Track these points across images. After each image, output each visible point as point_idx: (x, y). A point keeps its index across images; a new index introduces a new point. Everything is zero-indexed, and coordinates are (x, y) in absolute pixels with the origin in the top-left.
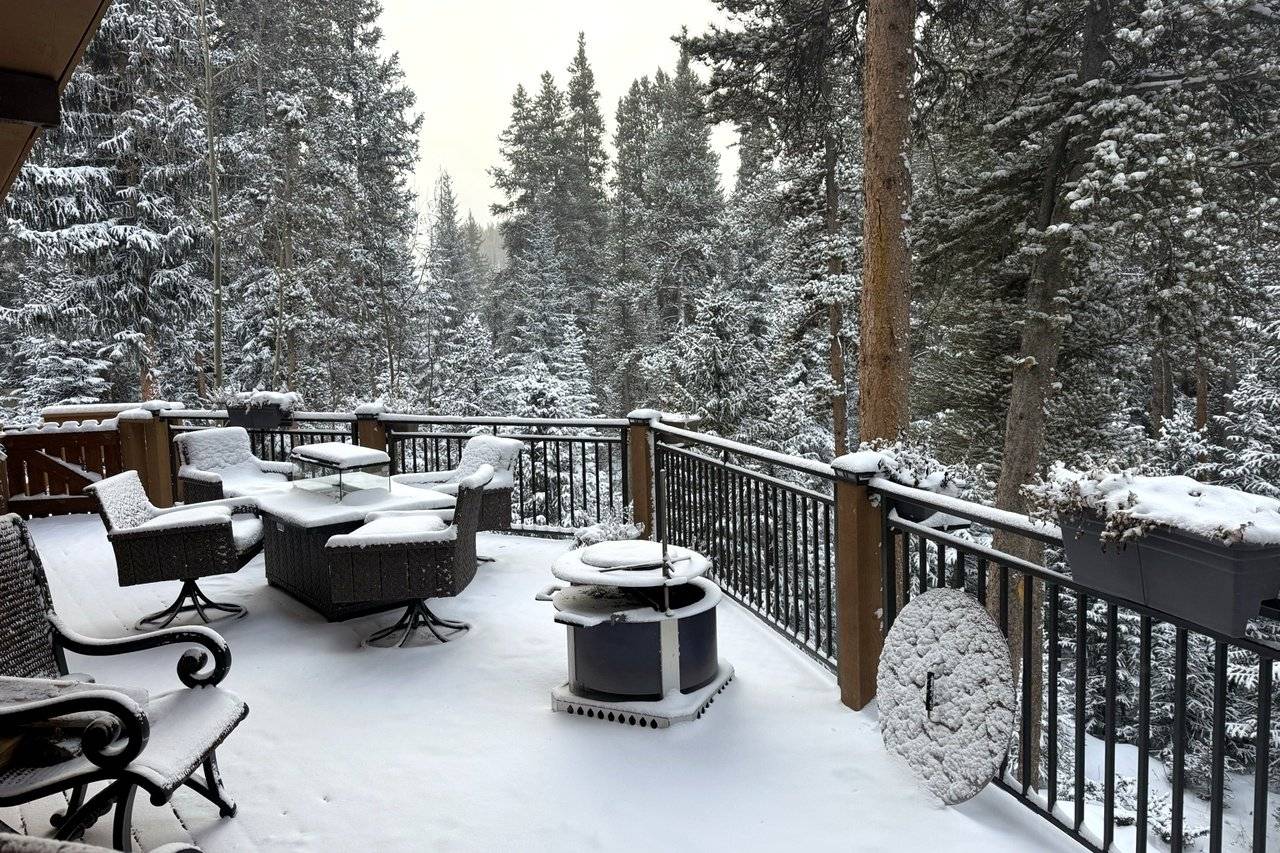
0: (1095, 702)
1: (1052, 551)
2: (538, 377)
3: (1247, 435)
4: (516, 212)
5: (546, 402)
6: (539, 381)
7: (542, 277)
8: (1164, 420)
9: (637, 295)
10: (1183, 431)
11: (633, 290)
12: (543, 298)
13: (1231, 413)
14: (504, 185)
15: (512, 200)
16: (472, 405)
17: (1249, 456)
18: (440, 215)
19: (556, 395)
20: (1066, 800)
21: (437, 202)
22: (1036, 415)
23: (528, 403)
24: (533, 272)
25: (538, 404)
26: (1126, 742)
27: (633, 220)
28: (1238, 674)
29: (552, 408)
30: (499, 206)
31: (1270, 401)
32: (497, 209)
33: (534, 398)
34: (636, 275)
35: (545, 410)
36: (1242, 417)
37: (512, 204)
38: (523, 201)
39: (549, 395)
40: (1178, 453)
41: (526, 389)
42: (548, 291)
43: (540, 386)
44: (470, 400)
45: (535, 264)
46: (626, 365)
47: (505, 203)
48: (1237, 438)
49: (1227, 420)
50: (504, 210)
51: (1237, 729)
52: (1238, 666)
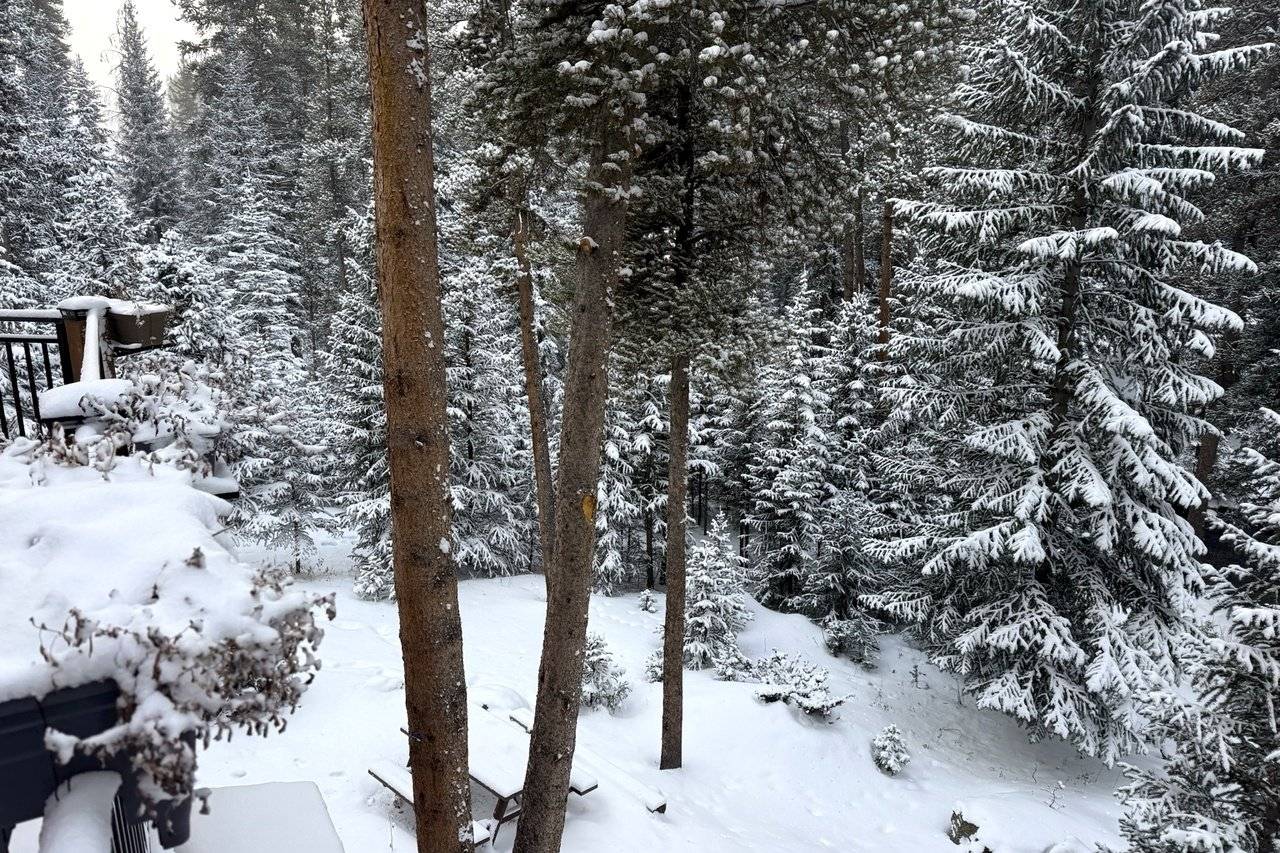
0: (770, 576)
1: (740, 433)
2: (168, 248)
3: (913, 317)
4: (211, 52)
5: (179, 280)
6: (169, 253)
7: (239, 131)
8: (844, 302)
9: (344, 156)
10: (859, 313)
11: (339, 149)
12: (242, 155)
13: (900, 296)
14: (194, 18)
15: (204, 37)
16: (96, 281)
17: (896, 340)
18: (125, 53)
19: (190, 271)
20: (725, 680)
21: (122, 37)
22: (598, 308)
23: (155, 280)
24: (229, 124)
25: (168, 284)
26: (797, 612)
27: (336, 67)
28: (878, 549)
29: (186, 287)
30: (189, 44)
31: (917, 286)
32: (186, 47)
33: (162, 274)
34: (344, 133)
35: (177, 289)
36: (909, 299)
37: (205, 42)
38: (218, 39)
39: (181, 271)
40: (854, 335)
41: (152, 263)
42: (247, 147)
43: (169, 259)
44: (95, 276)
45: (229, 115)
46: (335, 236)
47: (197, 40)
48: (904, 319)
49: (897, 302)
50: (196, 49)
51: (876, 600)
52: (880, 542)
